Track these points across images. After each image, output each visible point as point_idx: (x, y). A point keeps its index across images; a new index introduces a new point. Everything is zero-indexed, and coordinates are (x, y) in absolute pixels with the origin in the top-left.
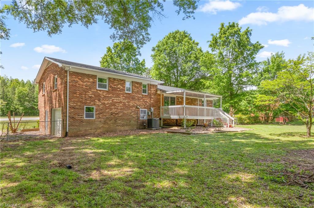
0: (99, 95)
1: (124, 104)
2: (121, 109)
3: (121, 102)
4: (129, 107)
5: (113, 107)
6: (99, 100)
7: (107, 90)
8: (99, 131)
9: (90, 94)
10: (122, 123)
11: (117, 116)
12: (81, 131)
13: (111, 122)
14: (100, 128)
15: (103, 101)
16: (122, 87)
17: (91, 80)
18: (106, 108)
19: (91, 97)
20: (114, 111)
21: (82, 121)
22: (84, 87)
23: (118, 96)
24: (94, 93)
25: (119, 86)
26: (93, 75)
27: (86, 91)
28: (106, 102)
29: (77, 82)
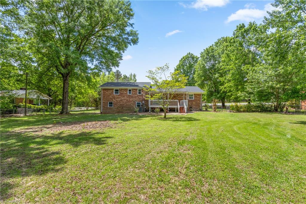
0: (115, 97)
1: (127, 100)
2: (125, 102)
3: (125, 99)
4: (130, 101)
5: (121, 102)
6: (115, 99)
7: (118, 94)
8: (115, 112)
9: (111, 97)
10: (126, 109)
11: (123, 106)
12: (107, 112)
13: (120, 108)
14: (115, 111)
15: (116, 99)
16: (126, 92)
17: (111, 91)
18: (118, 103)
19: (111, 98)
20: (121, 103)
21: (107, 108)
22: (108, 94)
23: (124, 97)
24: (112, 96)
25: (124, 92)
26: (112, 89)
27: (109, 96)
28: (118, 100)
29: (105, 92)
